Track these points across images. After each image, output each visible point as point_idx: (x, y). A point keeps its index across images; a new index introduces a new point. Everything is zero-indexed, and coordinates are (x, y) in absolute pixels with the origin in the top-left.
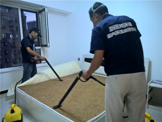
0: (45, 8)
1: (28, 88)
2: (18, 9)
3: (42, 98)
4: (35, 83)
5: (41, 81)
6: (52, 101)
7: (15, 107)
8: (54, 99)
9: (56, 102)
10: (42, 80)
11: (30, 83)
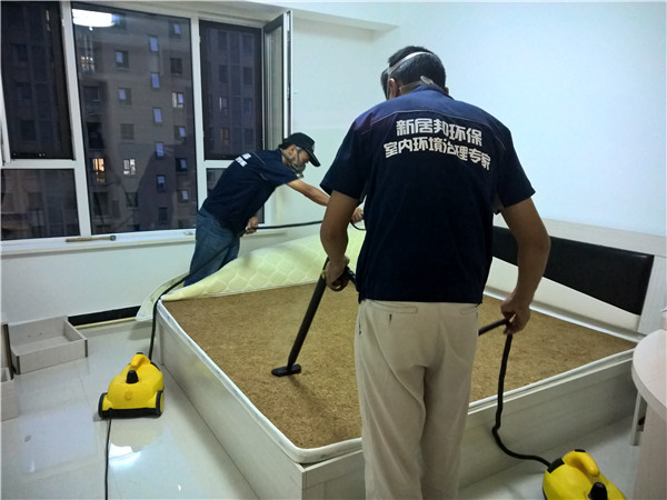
0: (282, 17)
1: (194, 309)
2: (189, 20)
3: (224, 347)
4: (224, 293)
5: (243, 291)
6: (250, 363)
7: (143, 366)
8: (261, 358)
9: (262, 367)
10: (248, 285)
11: (205, 292)
